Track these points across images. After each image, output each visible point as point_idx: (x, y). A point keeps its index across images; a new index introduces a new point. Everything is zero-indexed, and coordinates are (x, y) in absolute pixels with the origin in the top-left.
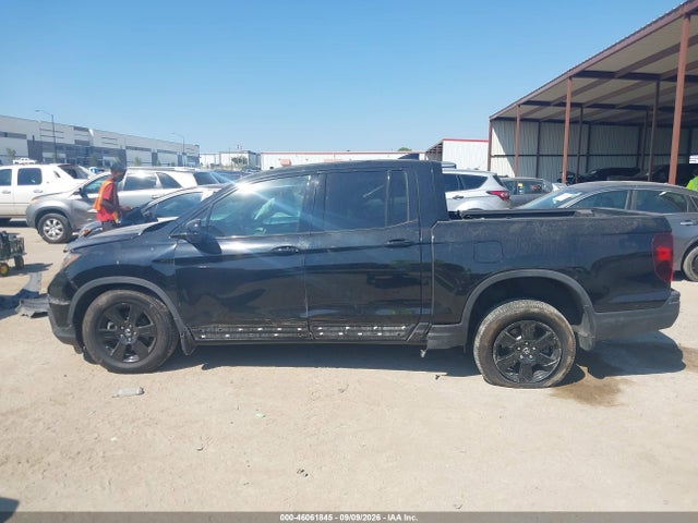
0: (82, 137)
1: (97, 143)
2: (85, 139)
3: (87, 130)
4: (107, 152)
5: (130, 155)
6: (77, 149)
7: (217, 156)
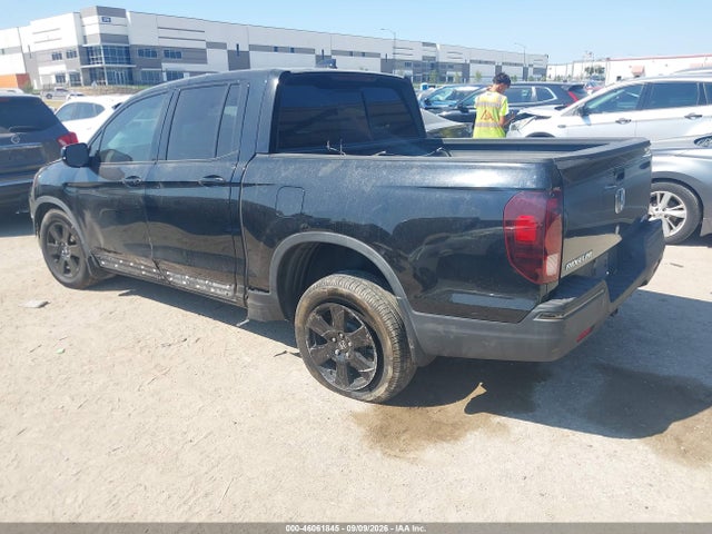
0: (430, 52)
1: (442, 59)
2: (432, 55)
3: (434, 45)
4: (451, 66)
5: (474, 69)
6: (424, 65)
7: (570, 66)
